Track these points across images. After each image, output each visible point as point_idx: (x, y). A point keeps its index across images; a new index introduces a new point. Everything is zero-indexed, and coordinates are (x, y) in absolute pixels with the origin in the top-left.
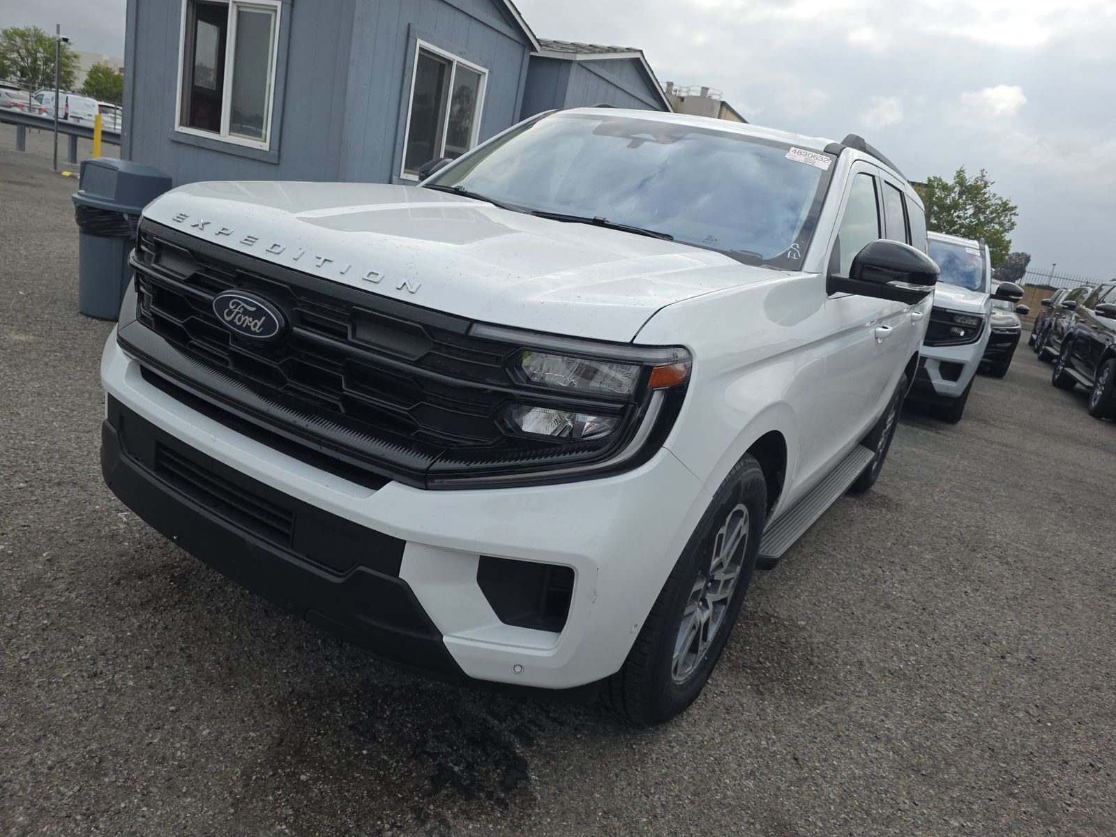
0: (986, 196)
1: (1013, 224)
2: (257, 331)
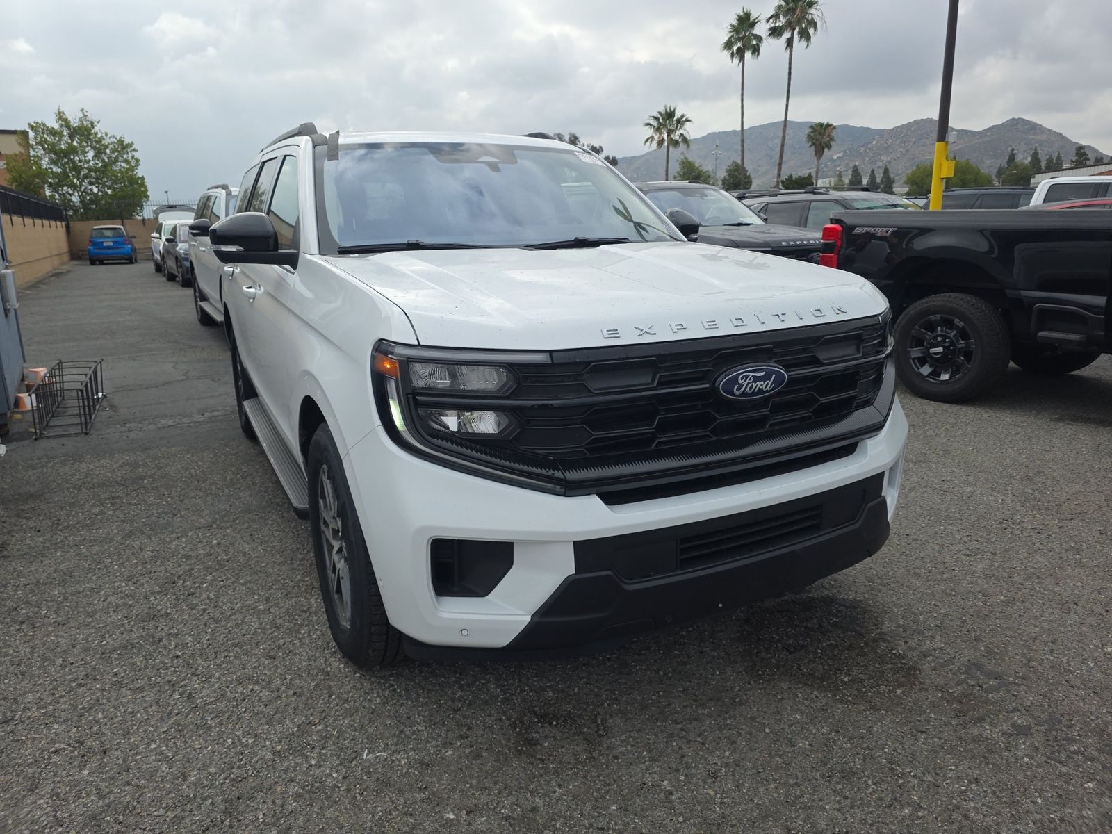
1: (138, 161)
2: (769, 389)
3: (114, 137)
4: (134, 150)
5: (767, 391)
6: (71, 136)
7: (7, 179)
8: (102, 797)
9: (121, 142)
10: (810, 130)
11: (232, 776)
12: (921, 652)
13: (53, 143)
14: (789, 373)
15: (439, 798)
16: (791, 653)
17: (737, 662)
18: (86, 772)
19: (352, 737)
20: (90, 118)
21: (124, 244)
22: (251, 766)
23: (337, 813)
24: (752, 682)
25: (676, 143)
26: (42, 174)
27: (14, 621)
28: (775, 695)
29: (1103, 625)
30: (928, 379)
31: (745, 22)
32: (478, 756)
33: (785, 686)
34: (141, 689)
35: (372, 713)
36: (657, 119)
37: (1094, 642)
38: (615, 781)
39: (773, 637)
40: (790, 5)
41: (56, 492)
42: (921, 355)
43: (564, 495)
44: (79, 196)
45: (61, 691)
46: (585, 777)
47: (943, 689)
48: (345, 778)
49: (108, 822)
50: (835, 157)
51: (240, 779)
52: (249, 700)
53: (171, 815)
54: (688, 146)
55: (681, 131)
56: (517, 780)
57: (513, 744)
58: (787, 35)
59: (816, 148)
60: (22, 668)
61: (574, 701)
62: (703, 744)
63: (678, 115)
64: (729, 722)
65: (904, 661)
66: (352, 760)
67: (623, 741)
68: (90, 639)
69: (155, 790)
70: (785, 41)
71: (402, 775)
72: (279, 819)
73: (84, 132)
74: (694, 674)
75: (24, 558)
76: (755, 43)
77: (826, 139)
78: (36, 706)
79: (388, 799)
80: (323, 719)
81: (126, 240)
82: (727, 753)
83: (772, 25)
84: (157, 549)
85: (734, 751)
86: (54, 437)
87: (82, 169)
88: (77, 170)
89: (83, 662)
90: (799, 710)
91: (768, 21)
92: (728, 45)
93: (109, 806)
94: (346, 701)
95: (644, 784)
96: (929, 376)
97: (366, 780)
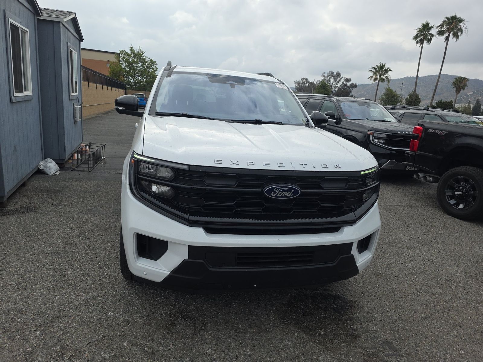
0: (144, 57)
1: (157, 69)
2: (290, 196)
3: (149, 58)
4: (156, 64)
5: (289, 197)
6: (134, 57)
7: (109, 71)
8: (15, 304)
9: (152, 61)
10: (455, 80)
11: (60, 308)
12: (365, 330)
13: (127, 59)
14: (302, 191)
15: (126, 337)
16: (304, 315)
17: (278, 314)
18: (16, 294)
19: (109, 305)
20: (142, 50)
21: (144, 101)
22: (69, 307)
23: (87, 332)
24: (279, 324)
25: (383, 80)
26: (122, 71)
27: (26, 235)
28: (285, 332)
29: (468, 340)
30: (453, 206)
31: (426, 27)
32: (150, 324)
33: (292, 329)
34: (50, 269)
35: (122, 298)
36: (375, 68)
37: (458, 346)
38: (196, 348)
39: (301, 307)
40: (450, 21)
41: (67, 191)
42: (451, 194)
43: (188, 226)
44: (134, 80)
45: (25, 264)
46: (185, 344)
47: (364, 349)
48: (97, 320)
49: (12, 314)
50: (469, 94)
51: (62, 310)
52: (83, 282)
53: (33, 317)
54: (389, 82)
55: (387, 75)
56: (159, 338)
57: (166, 323)
58: (446, 35)
59: (457, 89)
60: (18, 253)
61: (200, 313)
62: (241, 344)
63: (386, 67)
64: (258, 337)
65: (354, 332)
66: (104, 314)
67: (209, 334)
68: (45, 247)
69: (33, 306)
70: (445, 37)
71: (118, 324)
72: (66, 329)
73: (139, 55)
74: (256, 314)
75: (42, 213)
76: (429, 37)
77: (463, 85)
78: (14, 267)
79: (107, 332)
80: (103, 296)
81: (145, 100)
82: (249, 350)
83: (440, 30)
84: (87, 219)
85: (252, 350)
86: (78, 171)
87: (136, 70)
88: (135, 70)
89: (38, 255)
90: (292, 340)
91: (438, 27)
92: (416, 37)
93: (15, 308)
94: (116, 291)
95: (207, 353)
96: (454, 205)
97: (104, 323)
